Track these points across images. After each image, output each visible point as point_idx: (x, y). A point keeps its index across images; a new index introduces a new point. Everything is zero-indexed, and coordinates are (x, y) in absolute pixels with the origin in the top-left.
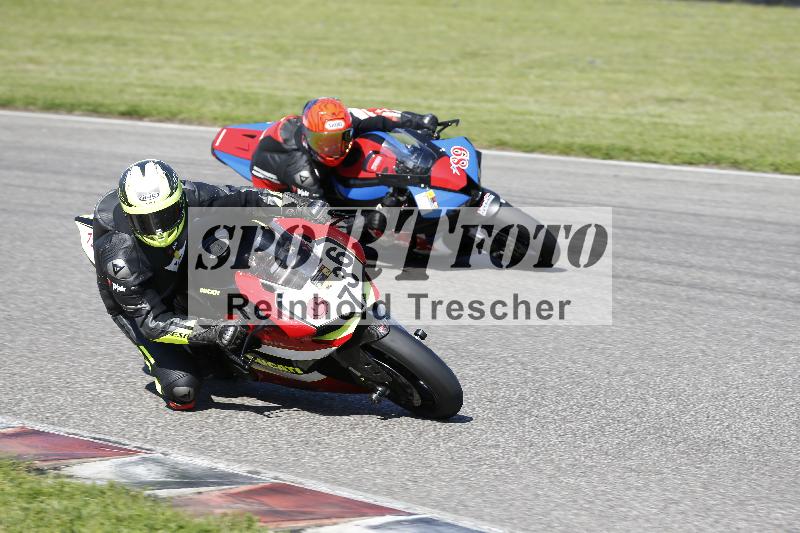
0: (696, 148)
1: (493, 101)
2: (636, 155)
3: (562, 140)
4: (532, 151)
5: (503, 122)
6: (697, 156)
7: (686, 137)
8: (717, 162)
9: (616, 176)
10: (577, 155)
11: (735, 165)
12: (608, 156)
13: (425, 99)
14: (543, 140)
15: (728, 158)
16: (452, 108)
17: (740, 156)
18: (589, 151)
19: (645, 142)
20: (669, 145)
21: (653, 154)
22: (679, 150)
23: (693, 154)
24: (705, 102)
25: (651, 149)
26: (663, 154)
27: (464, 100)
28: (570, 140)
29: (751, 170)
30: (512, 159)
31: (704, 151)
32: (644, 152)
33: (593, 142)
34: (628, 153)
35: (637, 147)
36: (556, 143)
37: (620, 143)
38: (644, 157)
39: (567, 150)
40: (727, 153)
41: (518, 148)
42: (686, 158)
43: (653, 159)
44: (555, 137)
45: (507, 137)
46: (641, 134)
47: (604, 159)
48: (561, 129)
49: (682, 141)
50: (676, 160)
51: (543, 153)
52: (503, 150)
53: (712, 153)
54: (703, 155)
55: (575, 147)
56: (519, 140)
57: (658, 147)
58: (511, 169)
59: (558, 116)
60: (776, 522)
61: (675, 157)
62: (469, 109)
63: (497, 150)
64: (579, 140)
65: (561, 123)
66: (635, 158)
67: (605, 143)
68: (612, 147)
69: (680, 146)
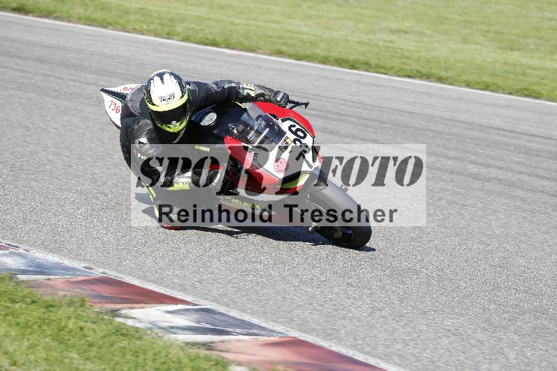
0: (414, 66)
1: (275, 22)
2: (372, 68)
3: (322, 53)
4: (300, 59)
5: (282, 37)
6: (414, 72)
7: (408, 58)
8: (428, 77)
9: (357, 81)
10: (331, 65)
11: (440, 80)
12: (353, 67)
13: (229, 17)
14: (309, 53)
15: (435, 75)
16: (248, 25)
17: (444, 74)
18: (340, 62)
19: (379, 59)
20: (396, 63)
21: (384, 68)
22: (403, 67)
23: (412, 70)
24: (422, 34)
25: (383, 65)
26: (392, 68)
27: (256, 20)
28: (327, 54)
29: (451, 84)
30: (287, 64)
31: (419, 68)
32: (378, 66)
33: (344, 56)
34: (367, 66)
35: (373, 62)
36: (318, 55)
37: (362, 58)
38: (378, 70)
39: (325, 61)
40: (435, 71)
41: (290, 56)
42: (408, 73)
43: (384, 71)
44: (317, 51)
45: (284, 48)
46: (377, 53)
47: (350, 69)
48: (322, 46)
49: (405, 60)
50: (399, 73)
51: (309, 61)
52: (281, 57)
53: (425, 71)
54: (418, 71)
55: (331, 59)
56: (292, 51)
57: (388, 63)
58: (286, 71)
59: (320, 37)
60: (447, 328)
61: (399, 71)
62: (258, 27)
63: (277, 57)
64: (334, 54)
65: (322, 41)
66: (371, 70)
67: (351, 57)
68: (357, 61)
69: (403, 64)
